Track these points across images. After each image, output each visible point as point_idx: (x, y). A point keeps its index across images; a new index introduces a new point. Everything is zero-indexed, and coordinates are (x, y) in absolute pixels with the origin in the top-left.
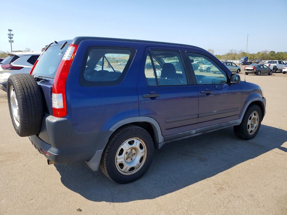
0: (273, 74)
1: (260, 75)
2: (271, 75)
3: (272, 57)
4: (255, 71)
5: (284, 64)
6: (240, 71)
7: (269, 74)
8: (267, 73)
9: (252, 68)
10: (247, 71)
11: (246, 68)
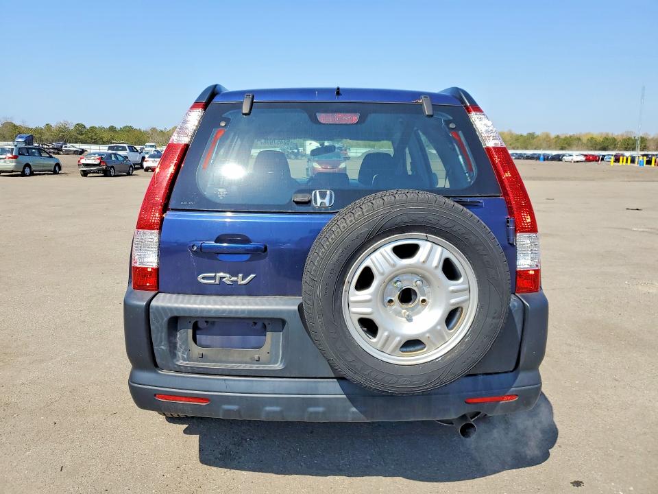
0: (135, 172)
1: (115, 176)
2: (132, 175)
3: (80, 137)
4: (104, 167)
5: (137, 151)
6: (60, 169)
7: (129, 174)
8: (124, 171)
9: (98, 162)
10: (85, 169)
11: (83, 161)
